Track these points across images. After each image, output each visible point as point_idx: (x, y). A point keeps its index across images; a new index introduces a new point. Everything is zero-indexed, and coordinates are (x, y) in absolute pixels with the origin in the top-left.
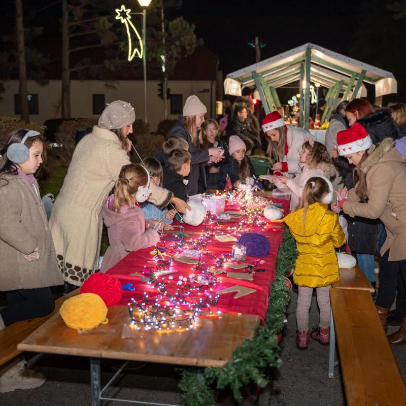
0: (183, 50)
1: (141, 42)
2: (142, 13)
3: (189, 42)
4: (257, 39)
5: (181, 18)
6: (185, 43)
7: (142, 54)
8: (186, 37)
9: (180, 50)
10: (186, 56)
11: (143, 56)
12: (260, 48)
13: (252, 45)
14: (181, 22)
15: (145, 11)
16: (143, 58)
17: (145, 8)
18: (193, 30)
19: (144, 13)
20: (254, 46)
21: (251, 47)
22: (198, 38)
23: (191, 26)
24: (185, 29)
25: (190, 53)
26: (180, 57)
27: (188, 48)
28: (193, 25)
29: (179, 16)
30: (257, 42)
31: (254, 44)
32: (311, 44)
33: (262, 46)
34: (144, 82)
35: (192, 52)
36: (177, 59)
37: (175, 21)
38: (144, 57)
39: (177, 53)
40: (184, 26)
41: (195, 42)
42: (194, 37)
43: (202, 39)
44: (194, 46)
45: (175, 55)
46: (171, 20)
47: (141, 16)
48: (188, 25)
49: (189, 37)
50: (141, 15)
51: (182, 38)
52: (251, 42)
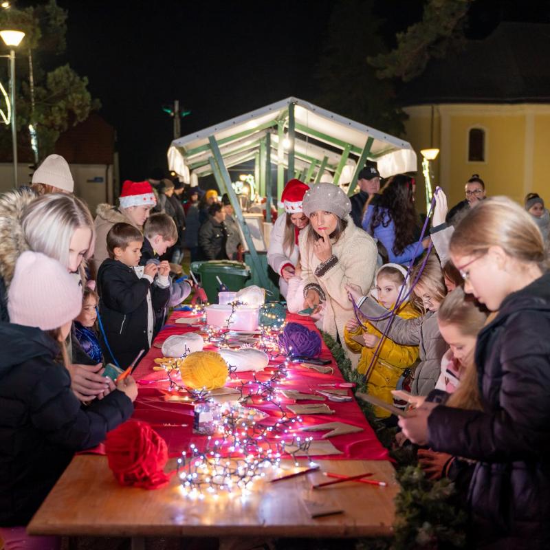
0: (71, 115)
1: (7, 99)
2: (8, 56)
3: (80, 103)
4: (177, 103)
5: (67, 67)
6: (73, 105)
7: (9, 118)
8: (74, 95)
9: (66, 115)
10: (75, 125)
11: (11, 120)
12: (180, 117)
13: (169, 111)
14: (67, 72)
15: (13, 53)
16: (10, 124)
17: (14, 48)
18: (85, 84)
19: (12, 56)
20: (172, 114)
21: (168, 114)
22: (93, 97)
23: (81, 79)
24: (72, 84)
25: (81, 120)
26: (66, 126)
27: (78, 112)
28: (85, 78)
29: (64, 64)
30: (177, 108)
31: (173, 110)
32: (296, 99)
33: (184, 114)
34: (13, 166)
35: (84, 119)
36: (61, 127)
37: (57, 72)
38: (13, 123)
39: (62, 118)
40: (71, 79)
41: (89, 103)
42: (88, 95)
43: (98, 100)
44: (88, 109)
45: (58, 121)
46: (52, 69)
47: (7, 61)
48: (78, 79)
49: (80, 96)
50: (7, 58)
51: (70, 98)
52: (168, 108)
